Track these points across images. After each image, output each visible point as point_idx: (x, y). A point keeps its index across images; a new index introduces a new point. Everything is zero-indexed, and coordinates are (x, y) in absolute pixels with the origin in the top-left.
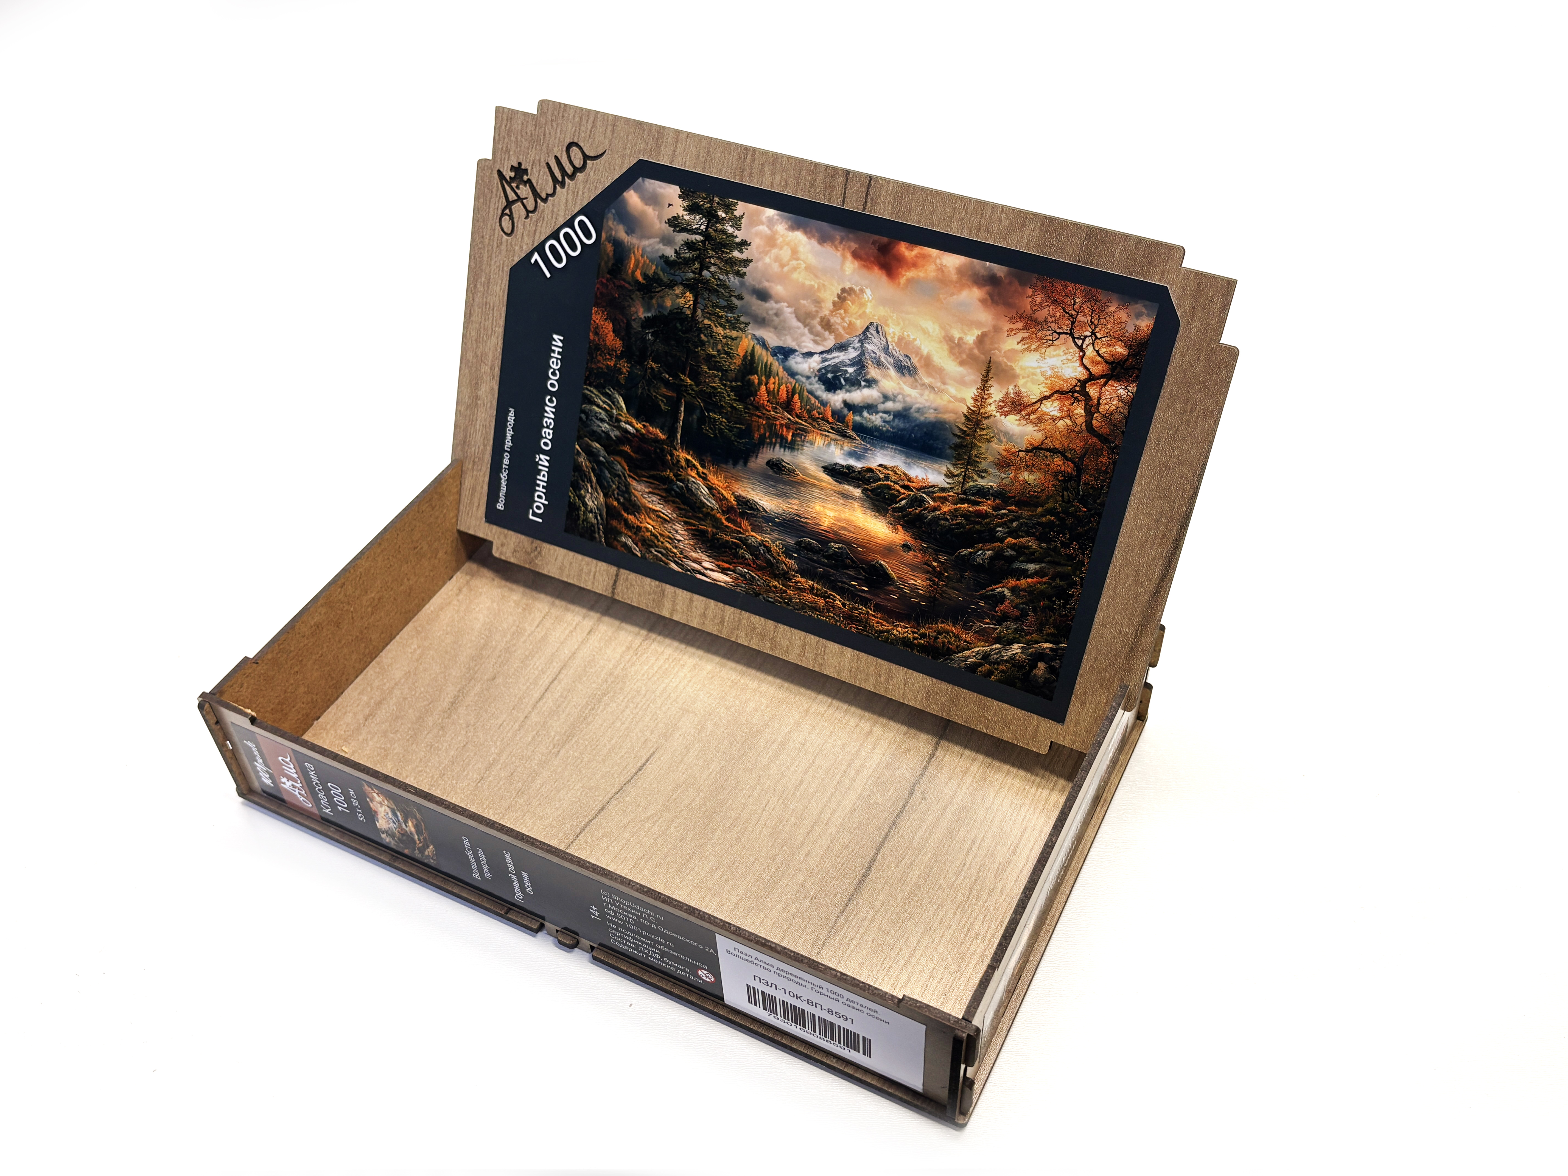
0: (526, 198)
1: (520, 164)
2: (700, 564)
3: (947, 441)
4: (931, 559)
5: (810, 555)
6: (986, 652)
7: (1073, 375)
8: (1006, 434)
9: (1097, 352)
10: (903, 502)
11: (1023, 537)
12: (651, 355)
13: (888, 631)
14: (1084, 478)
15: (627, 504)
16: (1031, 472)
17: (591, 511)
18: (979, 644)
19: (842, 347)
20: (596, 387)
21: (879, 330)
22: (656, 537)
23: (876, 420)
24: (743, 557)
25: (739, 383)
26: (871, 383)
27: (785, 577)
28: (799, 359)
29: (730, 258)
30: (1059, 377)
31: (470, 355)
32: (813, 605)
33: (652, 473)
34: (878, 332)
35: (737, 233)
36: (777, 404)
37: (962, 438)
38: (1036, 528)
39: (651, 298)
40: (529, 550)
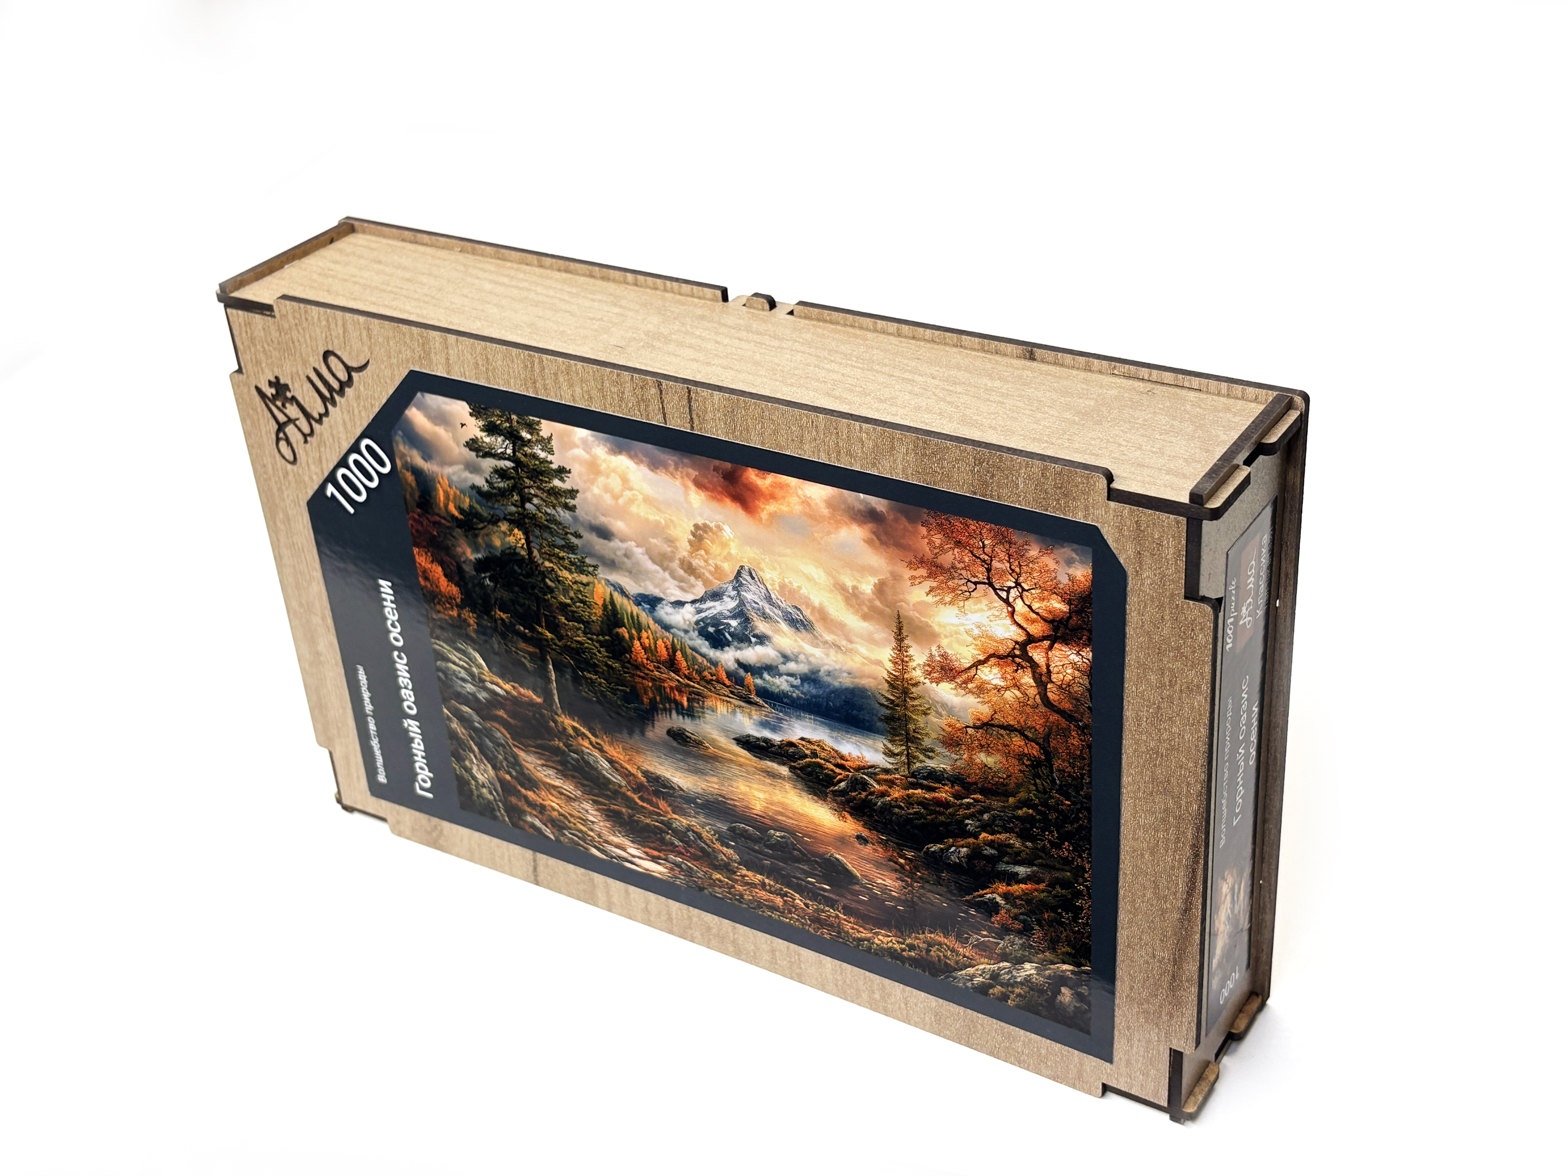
0: (297, 419)
1: (277, 378)
2: (624, 850)
3: (875, 712)
4: (895, 854)
5: (750, 844)
6: (994, 971)
7: (1007, 635)
8: (944, 705)
9: (1030, 607)
10: (843, 784)
11: (1000, 833)
12: (495, 603)
13: (868, 940)
14: (1057, 764)
15: (521, 778)
16: (989, 754)
17: (483, 786)
18: (982, 960)
19: (716, 596)
20: (444, 641)
21: (754, 575)
22: (566, 818)
23: (782, 684)
24: (672, 844)
25: (607, 638)
26: (762, 639)
27: (726, 868)
28: (669, 609)
29: (552, 488)
30: (991, 638)
31: (295, 604)
32: (771, 904)
33: (539, 742)
34: (753, 578)
35: (550, 458)
36: (659, 662)
37: (891, 708)
38: (1013, 823)
39: (476, 536)
40: (429, 829)
